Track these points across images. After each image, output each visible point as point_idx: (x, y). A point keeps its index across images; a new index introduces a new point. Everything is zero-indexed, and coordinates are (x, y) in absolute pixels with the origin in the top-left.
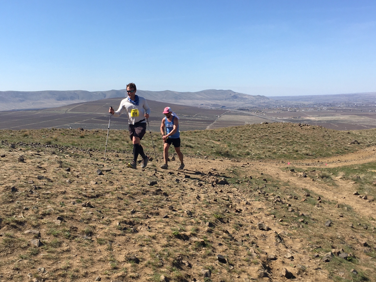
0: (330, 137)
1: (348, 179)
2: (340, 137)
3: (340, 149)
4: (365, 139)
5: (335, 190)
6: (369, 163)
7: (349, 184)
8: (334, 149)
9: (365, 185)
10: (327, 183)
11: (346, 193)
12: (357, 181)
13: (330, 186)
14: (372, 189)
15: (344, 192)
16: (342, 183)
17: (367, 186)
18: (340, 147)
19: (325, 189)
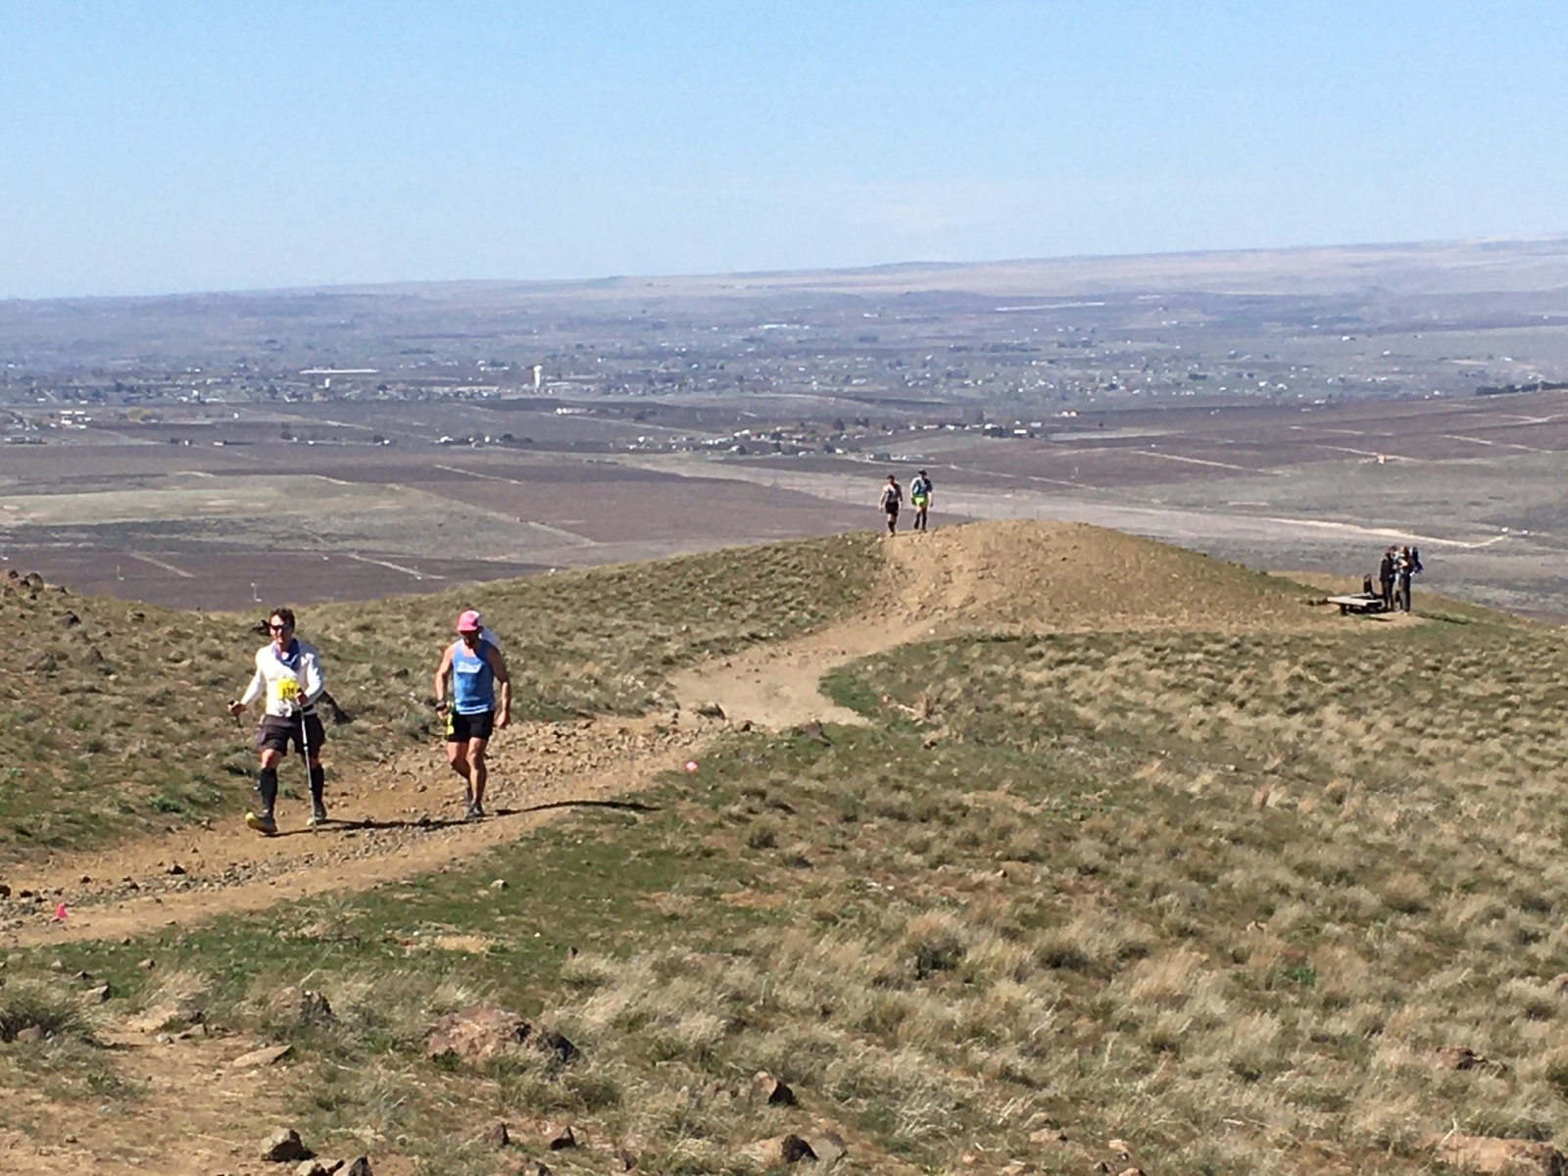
0: (108, 673)
1: (234, 1025)
2: (195, 668)
3: (189, 773)
4: (398, 675)
5: (113, 1136)
6: (422, 882)
7: (239, 1071)
8: (138, 775)
9: (363, 1071)
10: (47, 1080)
11: (206, 1152)
12: (298, 1043)
13: (68, 1098)
14: (415, 1094)
15: (186, 1146)
16: (173, 1069)
17: (376, 1075)
18: (194, 756)
19: (28, 1129)
